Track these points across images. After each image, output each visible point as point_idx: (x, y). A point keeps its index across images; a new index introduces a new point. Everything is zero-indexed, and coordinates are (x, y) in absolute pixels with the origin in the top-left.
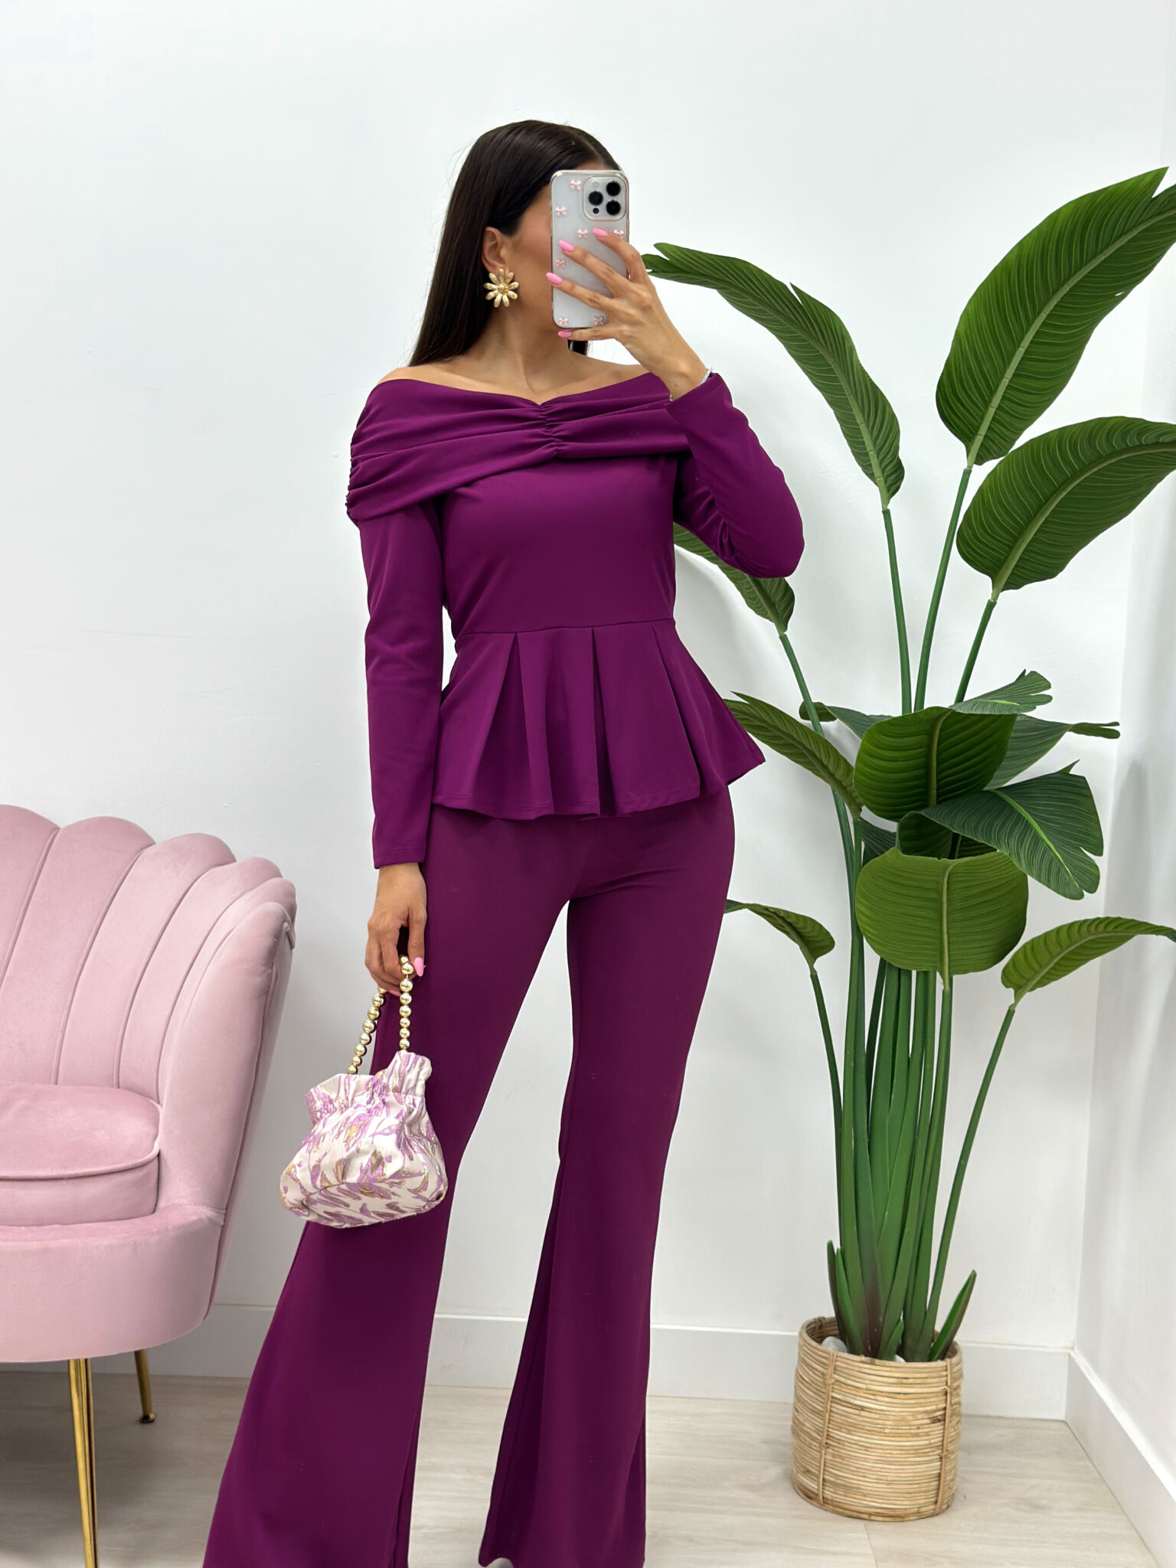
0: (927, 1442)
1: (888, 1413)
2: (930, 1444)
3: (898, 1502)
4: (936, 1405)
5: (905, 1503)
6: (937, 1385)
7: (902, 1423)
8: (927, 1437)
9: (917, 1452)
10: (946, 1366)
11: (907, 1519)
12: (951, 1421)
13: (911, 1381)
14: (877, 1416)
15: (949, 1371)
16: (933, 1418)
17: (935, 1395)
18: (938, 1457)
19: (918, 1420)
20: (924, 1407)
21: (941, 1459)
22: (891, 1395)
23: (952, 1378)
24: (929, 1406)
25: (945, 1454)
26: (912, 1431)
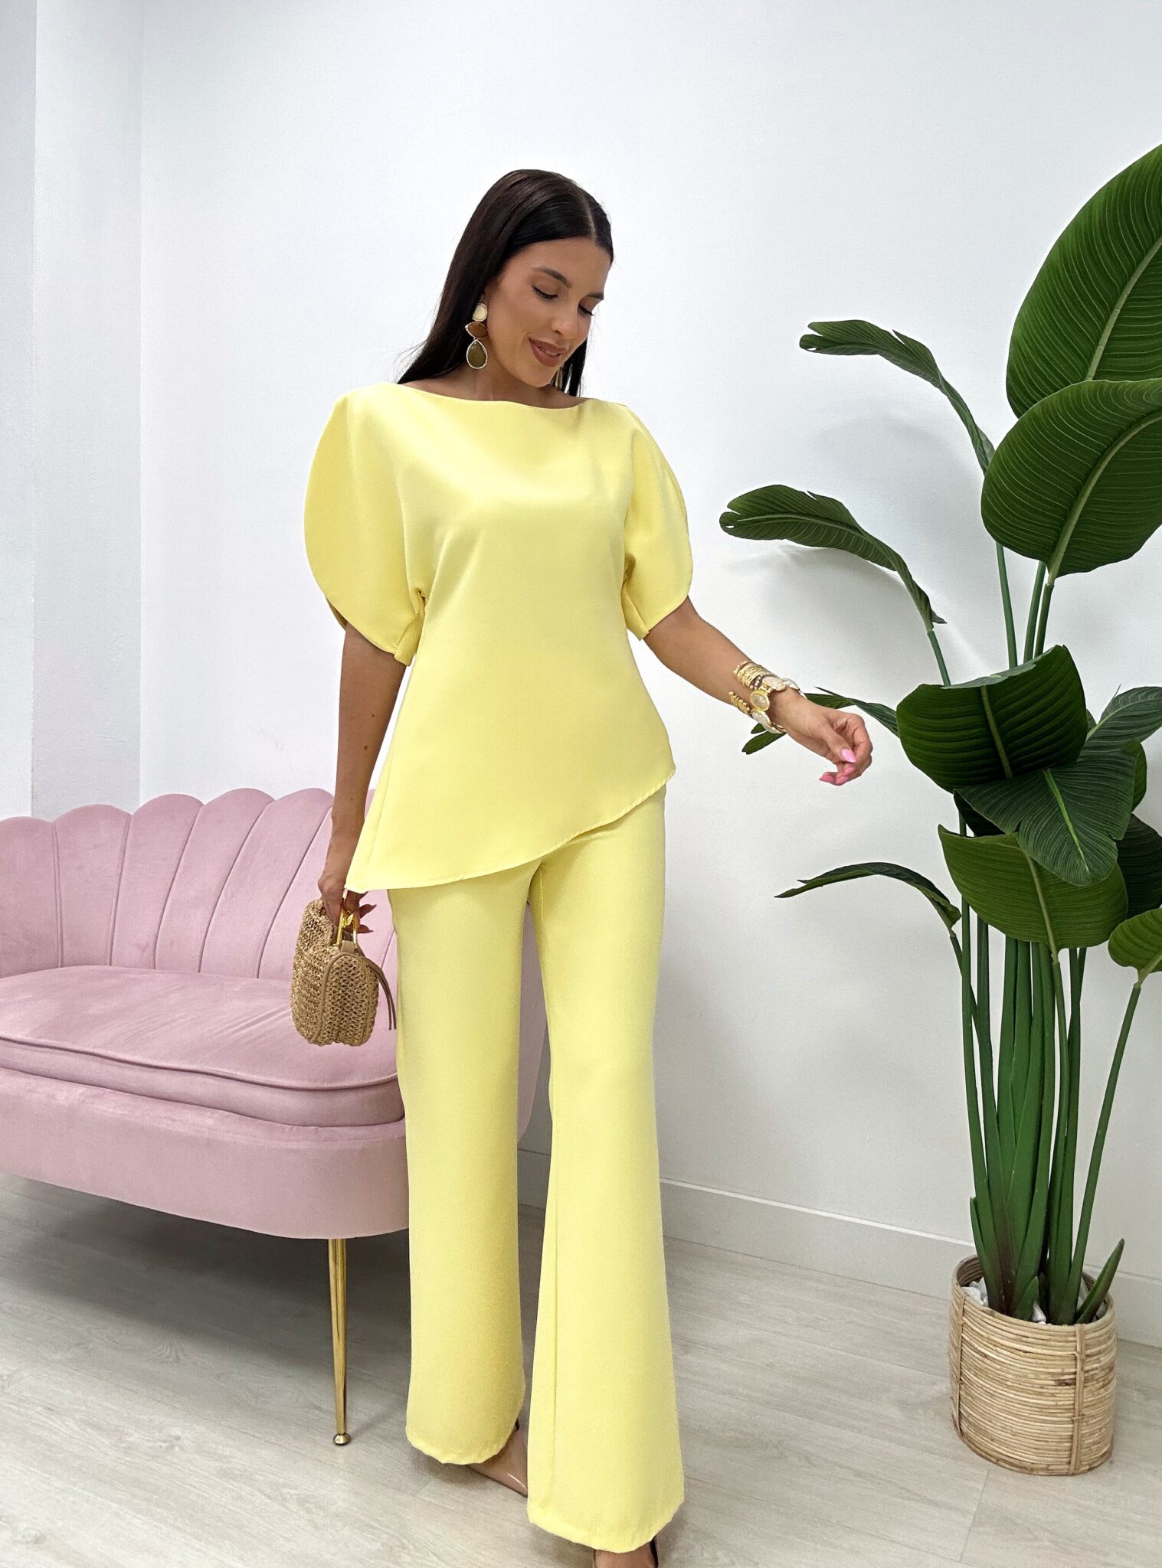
0: (1054, 1403)
1: (1009, 1366)
2: (1057, 1405)
3: (1027, 1456)
4: (1063, 1369)
5: (1031, 1457)
6: (1061, 1349)
7: (1023, 1379)
8: (1052, 1399)
9: (1042, 1409)
10: (1075, 1332)
11: (1035, 1473)
12: (1085, 1387)
13: (1031, 1340)
14: (999, 1367)
15: (1077, 1339)
16: (1058, 1380)
17: (1060, 1358)
18: (1069, 1419)
19: (1042, 1379)
20: (1047, 1368)
21: (1073, 1422)
22: (1011, 1350)
23: (1084, 1344)
24: (1054, 1368)
25: (1078, 1418)
26: (1034, 1389)
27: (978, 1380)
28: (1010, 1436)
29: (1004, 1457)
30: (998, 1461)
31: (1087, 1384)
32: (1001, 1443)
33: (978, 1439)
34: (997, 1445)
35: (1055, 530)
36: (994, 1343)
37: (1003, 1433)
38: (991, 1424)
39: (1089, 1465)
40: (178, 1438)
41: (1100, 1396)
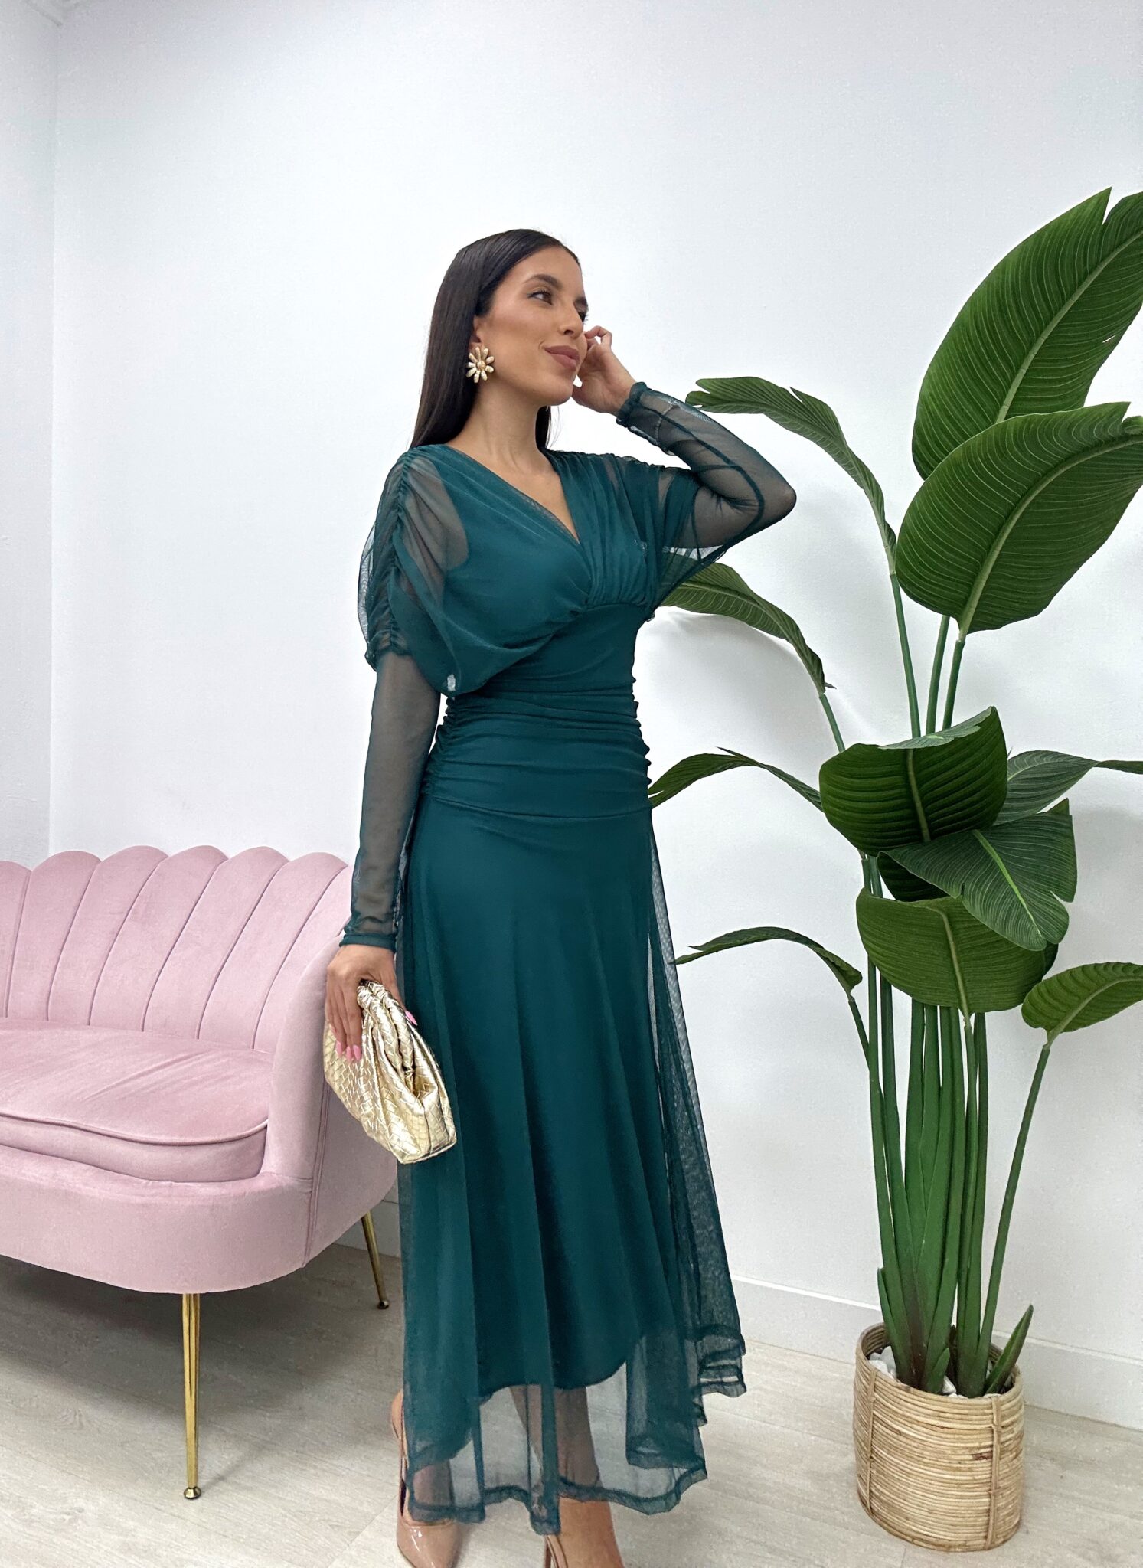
0: (971, 1478)
1: (925, 1443)
2: (976, 1480)
3: (942, 1532)
4: (980, 1442)
5: (949, 1534)
6: (977, 1422)
7: (940, 1455)
8: (970, 1473)
9: (959, 1485)
10: (991, 1404)
11: (952, 1550)
12: (1000, 1459)
13: (947, 1415)
14: (916, 1445)
15: (994, 1410)
16: (975, 1454)
17: (978, 1432)
18: (986, 1493)
19: (959, 1455)
20: (962, 1443)
21: (990, 1495)
22: (929, 1427)
23: (1000, 1416)
24: (972, 1442)
25: (994, 1491)
26: (952, 1465)
27: (892, 1458)
28: (929, 1515)
29: (919, 1536)
30: (914, 1540)
31: (1002, 1456)
32: (917, 1522)
33: (892, 1518)
34: (911, 1523)
35: (968, 585)
36: (910, 1420)
37: (918, 1511)
38: (906, 1503)
39: (1004, 1537)
40: (81, 1510)
41: (1014, 1467)
